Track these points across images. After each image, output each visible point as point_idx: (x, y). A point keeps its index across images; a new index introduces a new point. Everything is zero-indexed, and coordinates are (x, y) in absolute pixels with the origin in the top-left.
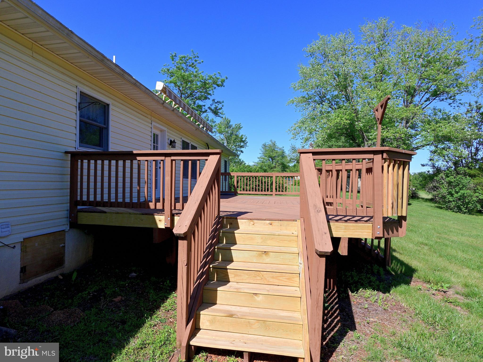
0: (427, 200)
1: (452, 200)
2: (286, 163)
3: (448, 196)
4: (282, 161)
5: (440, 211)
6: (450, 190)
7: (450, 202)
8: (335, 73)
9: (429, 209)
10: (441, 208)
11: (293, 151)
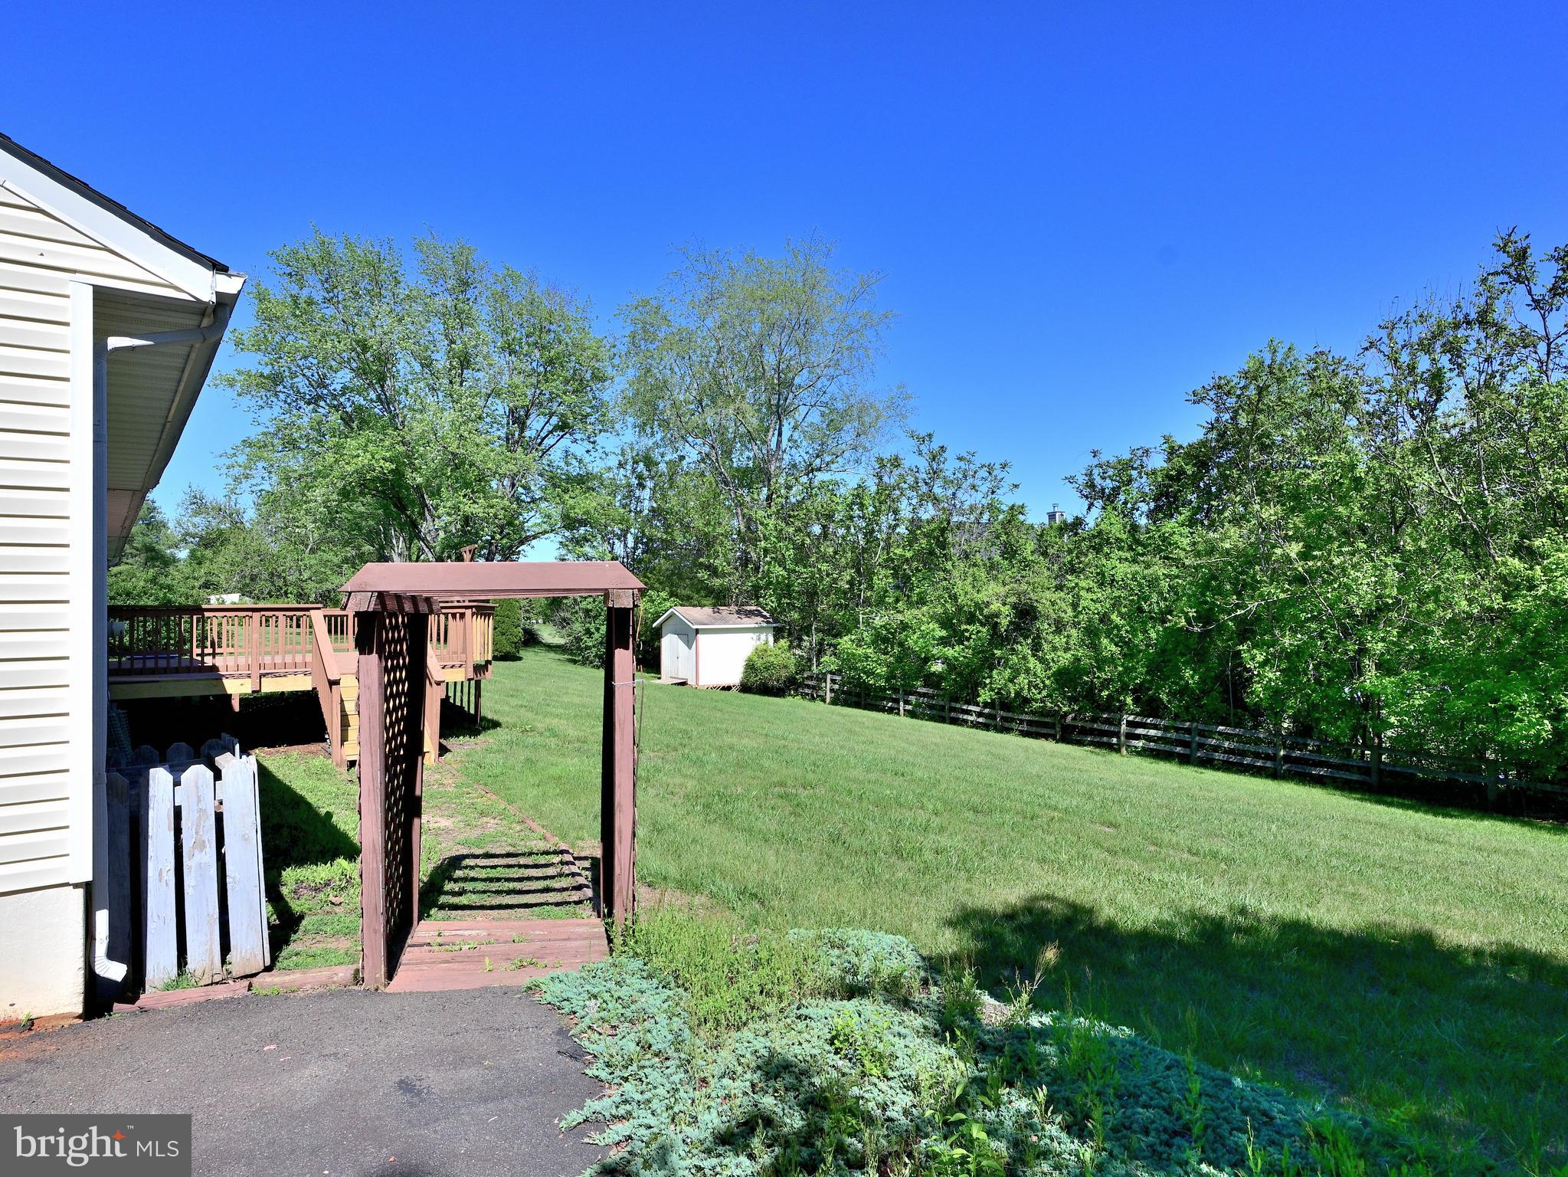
0: (550, 647)
1: (591, 644)
2: (162, 547)
3: (585, 638)
4: (147, 540)
5: (571, 667)
6: (588, 625)
7: (588, 648)
8: (358, 342)
9: (554, 665)
10: (575, 662)
11: (194, 506)
